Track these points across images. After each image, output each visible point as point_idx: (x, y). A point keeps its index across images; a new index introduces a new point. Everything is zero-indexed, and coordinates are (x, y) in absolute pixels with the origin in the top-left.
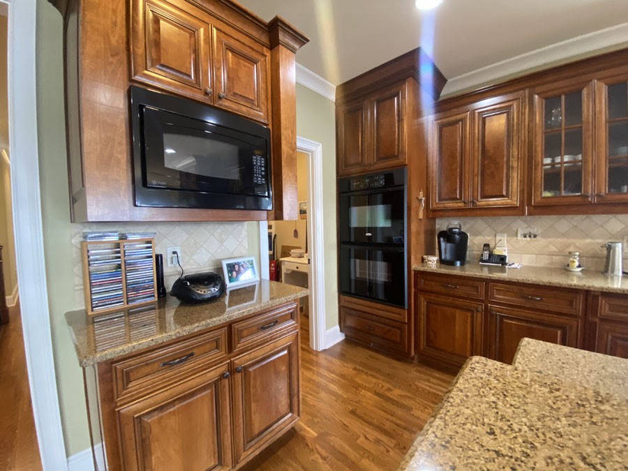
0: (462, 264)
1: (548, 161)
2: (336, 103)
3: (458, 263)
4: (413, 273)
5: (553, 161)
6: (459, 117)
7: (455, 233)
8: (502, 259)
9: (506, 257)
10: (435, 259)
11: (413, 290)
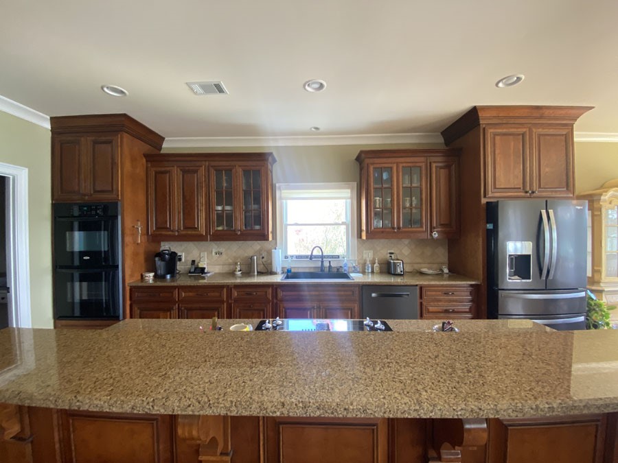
0: (172, 277)
1: (220, 208)
2: (51, 131)
3: (168, 276)
4: (128, 289)
5: (223, 208)
6: (168, 169)
7: (165, 253)
8: (202, 270)
9: (205, 268)
10: (152, 275)
11: (128, 302)
